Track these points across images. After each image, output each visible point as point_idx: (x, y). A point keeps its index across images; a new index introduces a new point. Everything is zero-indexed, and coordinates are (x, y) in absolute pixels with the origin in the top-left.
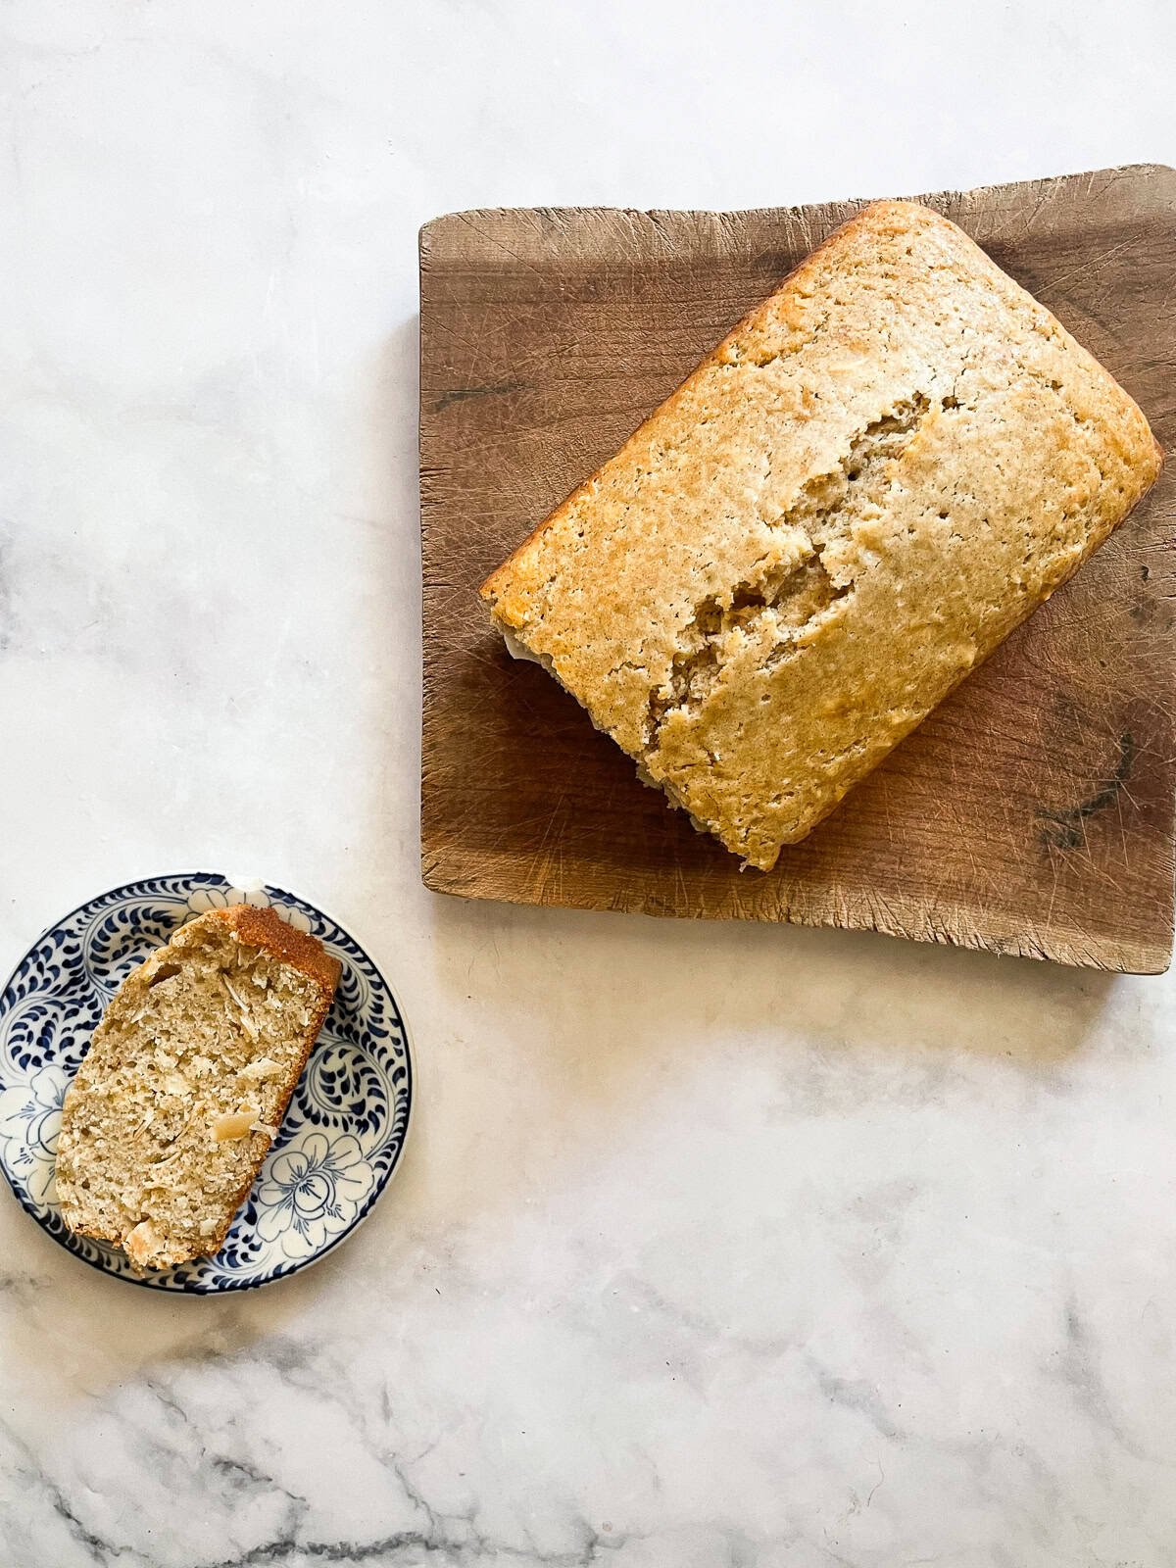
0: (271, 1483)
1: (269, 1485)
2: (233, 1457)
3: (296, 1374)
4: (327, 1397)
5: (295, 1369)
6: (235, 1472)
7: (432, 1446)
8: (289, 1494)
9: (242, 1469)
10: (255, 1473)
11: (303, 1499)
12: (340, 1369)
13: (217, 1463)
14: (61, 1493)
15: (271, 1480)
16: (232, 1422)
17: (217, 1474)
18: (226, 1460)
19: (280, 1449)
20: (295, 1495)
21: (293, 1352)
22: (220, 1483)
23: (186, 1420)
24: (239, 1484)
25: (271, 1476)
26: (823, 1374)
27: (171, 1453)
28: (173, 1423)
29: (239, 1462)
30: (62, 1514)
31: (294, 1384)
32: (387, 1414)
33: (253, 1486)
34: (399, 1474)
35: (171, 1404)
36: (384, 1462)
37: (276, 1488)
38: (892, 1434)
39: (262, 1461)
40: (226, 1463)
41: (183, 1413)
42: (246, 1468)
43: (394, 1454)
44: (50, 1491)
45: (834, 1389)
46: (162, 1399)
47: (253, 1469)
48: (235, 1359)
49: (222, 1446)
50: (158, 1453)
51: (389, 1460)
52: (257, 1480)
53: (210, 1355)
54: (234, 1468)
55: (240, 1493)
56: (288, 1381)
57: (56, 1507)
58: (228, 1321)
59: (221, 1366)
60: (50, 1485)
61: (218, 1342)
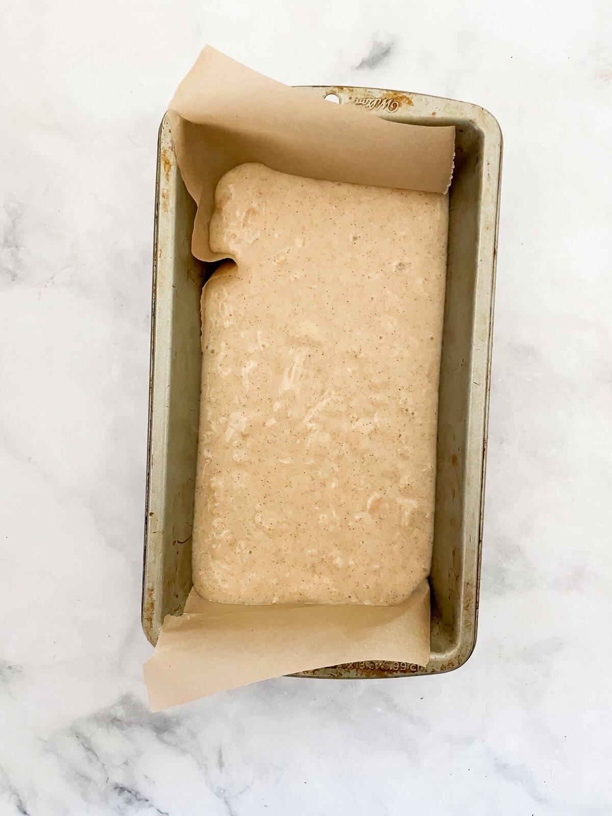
0: (148, 802)
1: (147, 804)
2: (126, 785)
3: (166, 736)
4: (184, 752)
5: (166, 733)
6: (126, 794)
7: (248, 787)
8: (158, 810)
9: (130, 792)
10: (138, 795)
12: (194, 735)
13: (116, 788)
14: (21, 798)
15: (148, 800)
16: (126, 763)
17: (115, 793)
18: (121, 786)
19: (154, 782)
20: (162, 811)
21: (165, 722)
22: (118, 800)
23: (98, 760)
24: (129, 802)
25: (148, 798)
26: (497, 759)
27: (88, 779)
28: (90, 761)
29: (129, 790)
30: (22, 812)
31: (165, 743)
32: (221, 765)
33: (136, 803)
34: (227, 802)
35: (89, 749)
36: (218, 795)
37: (151, 806)
39: (143, 789)
40: (121, 788)
41: (96, 755)
42: (132, 792)
43: (224, 791)
44: (15, 796)
45: (502, 768)
46: (84, 747)
47: (137, 793)
48: (129, 724)
49: (119, 777)
50: (81, 779)
51: (219, 793)
52: (139, 800)
53: (115, 721)
54: (126, 791)
55: (129, 807)
56: (161, 740)
57: (18, 806)
58: (126, 700)
59: (121, 728)
60: (15, 793)
61: (120, 712)
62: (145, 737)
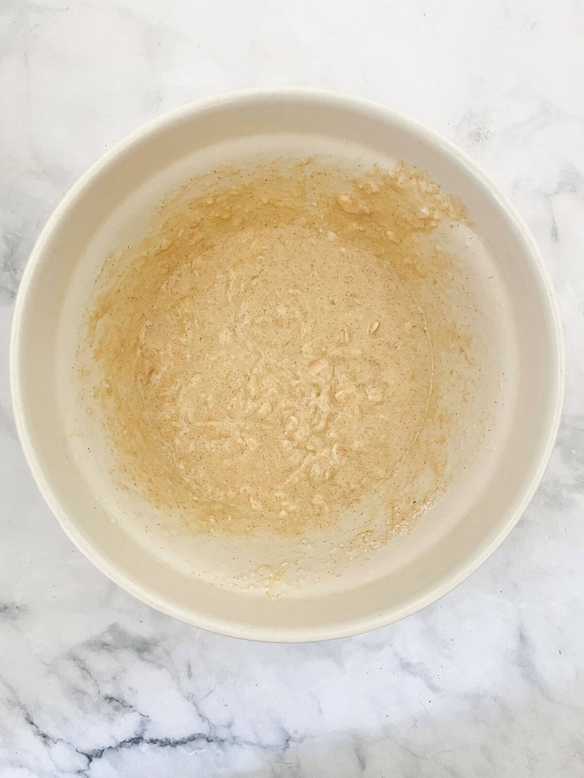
0: (132, 708)
1: (131, 709)
2: (114, 695)
3: (146, 655)
4: (160, 667)
5: (146, 652)
6: (115, 703)
7: (211, 691)
8: (141, 714)
9: (118, 701)
10: (124, 703)
11: (148, 717)
12: (167, 652)
13: (106, 698)
14: (28, 712)
15: (132, 707)
16: (114, 678)
17: (106, 703)
19: (137, 692)
20: (144, 715)
21: (145, 644)
22: (107, 708)
23: (91, 677)
24: (116, 709)
25: (132, 705)
26: (401, 659)
27: (84, 693)
28: (85, 678)
29: (117, 699)
30: (28, 722)
31: (145, 660)
32: (190, 675)
33: (123, 710)
34: (195, 704)
35: (84, 669)
36: (188, 699)
37: (134, 711)
38: (434, 689)
39: (128, 698)
40: (110, 698)
41: (90, 674)
42: (120, 701)
43: (193, 695)
44: (23, 711)
45: (406, 666)
46: (80, 667)
47: (124, 701)
48: (116, 647)
49: (109, 690)
50: (77, 693)
51: (190, 698)
52: (125, 707)
53: (104, 645)
54: (114, 701)
55: (117, 713)
56: (142, 659)
57: (26, 719)
58: (113, 629)
59: (110, 651)
60: (23, 708)
61: (109, 639)
62: (128, 657)
